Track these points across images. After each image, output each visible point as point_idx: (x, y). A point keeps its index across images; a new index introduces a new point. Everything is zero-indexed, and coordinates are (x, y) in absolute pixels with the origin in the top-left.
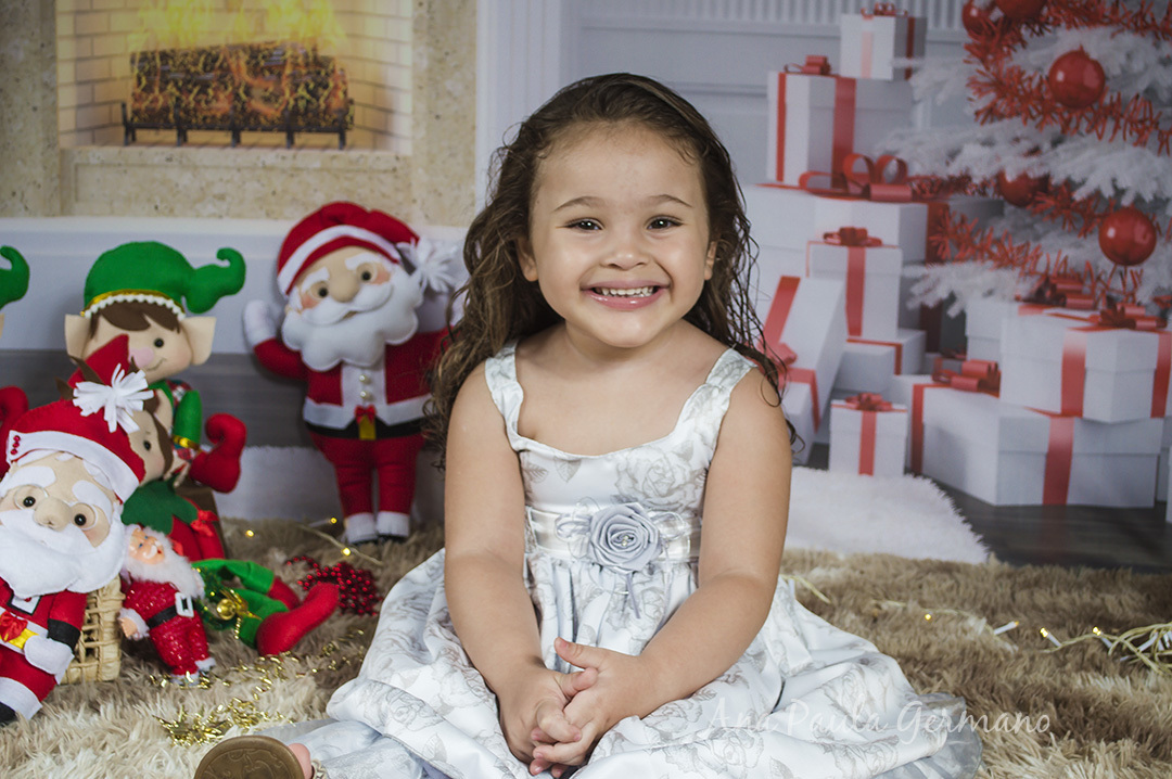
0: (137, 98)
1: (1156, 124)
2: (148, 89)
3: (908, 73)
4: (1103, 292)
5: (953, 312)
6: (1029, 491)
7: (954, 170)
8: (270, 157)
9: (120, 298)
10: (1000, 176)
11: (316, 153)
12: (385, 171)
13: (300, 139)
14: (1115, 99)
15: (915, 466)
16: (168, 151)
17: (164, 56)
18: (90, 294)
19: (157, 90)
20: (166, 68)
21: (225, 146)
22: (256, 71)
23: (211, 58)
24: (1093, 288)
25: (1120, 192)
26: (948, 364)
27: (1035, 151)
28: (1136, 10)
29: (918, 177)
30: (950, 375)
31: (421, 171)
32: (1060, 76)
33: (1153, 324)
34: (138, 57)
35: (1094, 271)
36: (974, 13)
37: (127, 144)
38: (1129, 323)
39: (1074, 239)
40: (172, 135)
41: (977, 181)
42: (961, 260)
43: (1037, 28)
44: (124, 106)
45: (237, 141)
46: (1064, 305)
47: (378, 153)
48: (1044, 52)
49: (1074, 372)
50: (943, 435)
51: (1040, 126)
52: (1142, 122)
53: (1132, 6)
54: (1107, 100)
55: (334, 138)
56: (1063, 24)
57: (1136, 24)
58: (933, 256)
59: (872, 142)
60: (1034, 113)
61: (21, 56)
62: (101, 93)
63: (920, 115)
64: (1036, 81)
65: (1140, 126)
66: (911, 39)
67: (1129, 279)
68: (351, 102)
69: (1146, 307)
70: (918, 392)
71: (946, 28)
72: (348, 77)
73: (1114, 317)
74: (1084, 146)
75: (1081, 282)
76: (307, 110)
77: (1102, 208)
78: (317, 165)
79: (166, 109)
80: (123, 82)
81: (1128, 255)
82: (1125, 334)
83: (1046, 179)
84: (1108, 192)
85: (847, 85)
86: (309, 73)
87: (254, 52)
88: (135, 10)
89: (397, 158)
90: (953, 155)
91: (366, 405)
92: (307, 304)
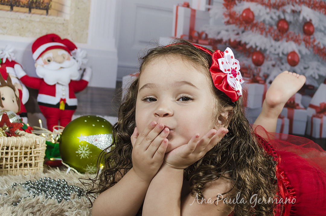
1: (265, 29)
3: (209, 9)
4: (252, 73)
7: (219, 37)
8: (23, 16)
10: (230, 40)
11: (38, 16)
12: (60, 24)
13: (33, 11)
14: (256, 22)
21: (8, 11)
24: (250, 72)
25: (257, 47)
27: (238, 34)
29: (210, 39)
32: (244, 15)
33: (263, 82)
35: (250, 67)
38: (258, 82)
39: (246, 58)
41: (224, 41)
45: (12, 9)
47: (59, 18)
48: (241, 8)
51: (239, 27)
54: (254, 22)
55: (45, 12)
57: (261, 3)
59: (199, 27)
60: (238, 24)
63: (211, 21)
64: (239, 15)
65: (261, 30)
67: (258, 70)
69: (261, 77)
73: (254, 80)
74: (249, 34)
75: (247, 70)
77: (252, 51)
78: (38, 20)
81: (258, 63)
82: (257, 84)
83: (240, 42)
84: (254, 46)
85: (194, 11)
89: (65, 20)
90: (219, 33)
91: (63, 98)
92: (45, 63)
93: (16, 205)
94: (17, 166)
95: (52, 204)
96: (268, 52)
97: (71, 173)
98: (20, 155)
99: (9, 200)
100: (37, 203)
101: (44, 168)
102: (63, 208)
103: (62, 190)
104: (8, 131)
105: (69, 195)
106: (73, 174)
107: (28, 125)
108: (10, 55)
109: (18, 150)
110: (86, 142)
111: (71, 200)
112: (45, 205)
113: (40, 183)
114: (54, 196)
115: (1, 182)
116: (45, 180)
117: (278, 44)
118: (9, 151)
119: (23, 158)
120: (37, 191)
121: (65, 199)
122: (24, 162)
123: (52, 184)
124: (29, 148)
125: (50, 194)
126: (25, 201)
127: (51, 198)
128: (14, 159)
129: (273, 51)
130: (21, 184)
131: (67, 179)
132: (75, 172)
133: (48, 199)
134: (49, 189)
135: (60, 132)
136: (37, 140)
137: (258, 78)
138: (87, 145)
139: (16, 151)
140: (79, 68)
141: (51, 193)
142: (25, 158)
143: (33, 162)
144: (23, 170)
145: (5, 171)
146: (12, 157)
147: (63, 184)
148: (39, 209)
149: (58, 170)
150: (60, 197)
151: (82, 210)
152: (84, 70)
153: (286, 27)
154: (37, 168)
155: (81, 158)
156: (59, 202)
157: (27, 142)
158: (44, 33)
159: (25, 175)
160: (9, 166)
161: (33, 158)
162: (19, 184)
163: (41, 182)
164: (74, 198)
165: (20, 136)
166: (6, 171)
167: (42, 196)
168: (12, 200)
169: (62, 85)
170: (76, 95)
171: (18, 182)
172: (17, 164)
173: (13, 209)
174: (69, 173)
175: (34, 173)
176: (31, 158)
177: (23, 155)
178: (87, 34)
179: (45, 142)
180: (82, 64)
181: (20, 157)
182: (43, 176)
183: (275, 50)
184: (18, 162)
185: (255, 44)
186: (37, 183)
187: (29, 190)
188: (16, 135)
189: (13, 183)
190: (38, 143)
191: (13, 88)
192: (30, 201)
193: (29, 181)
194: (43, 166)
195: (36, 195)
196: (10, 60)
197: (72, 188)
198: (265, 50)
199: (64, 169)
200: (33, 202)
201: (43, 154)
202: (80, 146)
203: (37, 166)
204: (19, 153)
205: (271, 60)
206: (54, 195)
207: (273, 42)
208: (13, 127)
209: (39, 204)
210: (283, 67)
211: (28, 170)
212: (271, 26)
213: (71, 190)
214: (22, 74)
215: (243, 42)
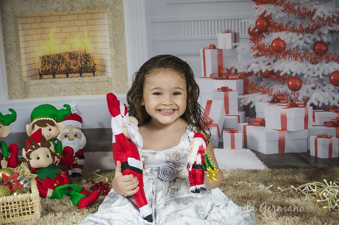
0: (42, 68)
1: (299, 55)
2: (45, 65)
3: (236, 47)
4: (290, 98)
5: (252, 106)
6: (275, 150)
7: (249, 70)
8: (76, 80)
9: (39, 119)
10: (261, 71)
11: (88, 78)
12: (105, 81)
13: (83, 74)
14: (288, 50)
15: (245, 146)
16: (51, 80)
17: (48, 56)
18: (32, 119)
19: (47, 65)
20: (48, 59)
21: (65, 78)
22: (71, 58)
23: (59, 56)
24: (287, 97)
25: (292, 73)
26: (251, 119)
27: (269, 64)
28: (292, 27)
29: (240, 73)
30: (252, 122)
31: (114, 80)
32: (274, 45)
33: (303, 106)
34: (41, 57)
35: (287, 93)
36: (251, 30)
37: (40, 79)
38: (297, 106)
39: (281, 85)
40: (51, 76)
41: (255, 73)
42: (253, 93)
43: (267, 33)
44: (39, 70)
45: (68, 76)
46: (280, 103)
47: (103, 77)
48: (270, 39)
49: (284, 119)
50: (252, 137)
51: (270, 58)
52: (296, 55)
53: (291, 26)
54: (286, 50)
55: (92, 74)
56: (274, 31)
57: (292, 30)
58: (246, 92)
59: (228, 65)
60: (268, 54)
61: (12, 59)
62: (33, 67)
63: (239, 57)
64: (268, 46)
65: (295, 56)
66: (235, 38)
67: (296, 95)
68: (96, 64)
69: (301, 101)
70: (245, 127)
71: (244, 35)
72: (94, 58)
73: (293, 104)
74: (282, 62)
75: (284, 96)
76: (84, 67)
77: (287, 77)
78: (88, 81)
79: (49, 70)
80: (38, 63)
81: (295, 89)
82: (296, 108)
83: (273, 71)
84: (289, 73)
85: (220, 51)
86: (84, 58)
87: (70, 54)
88: (40, 45)
89: (108, 78)
90: (249, 66)
96: (305, 76)
117: (316, 67)
137: (297, 103)
153: (324, 48)
185: (290, 71)
198: (302, 75)
205: (310, 83)
215: (275, 71)
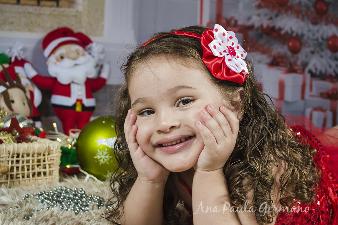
1: (301, 12)
4: (289, 62)
7: (250, 23)
8: (31, 9)
10: (262, 26)
11: (48, 8)
12: (73, 16)
13: (42, 3)
21: (14, 4)
24: (286, 61)
25: (292, 32)
29: (240, 25)
31: (85, 16)
33: (301, 71)
38: (295, 71)
39: (281, 45)
41: (256, 27)
45: (18, 3)
46: (279, 66)
47: (71, 9)
49: (282, 86)
51: (272, 11)
54: (289, 4)
55: (55, 3)
59: (227, 13)
63: (241, 5)
67: (295, 58)
69: (299, 66)
73: (291, 70)
74: (283, 18)
75: (283, 59)
77: (288, 37)
78: (48, 13)
81: (295, 51)
82: (294, 74)
83: (274, 27)
84: (290, 32)
89: (77, 12)
90: (249, 18)
91: (80, 98)
92: (58, 60)
93: (28, 219)
94: (29, 175)
95: (68, 217)
96: (305, 38)
97: (90, 180)
98: (33, 163)
99: (20, 213)
100: (52, 216)
101: (60, 176)
102: (80, 221)
103: (79, 200)
104: (19, 136)
105: (87, 206)
106: (93, 182)
107: (42, 130)
108: (19, 53)
109: (30, 158)
110: (105, 145)
111: (90, 211)
112: (61, 218)
113: (55, 194)
114: (70, 208)
115: (12, 194)
116: (60, 189)
117: (316, 28)
118: (20, 158)
119: (36, 167)
120: (52, 202)
121: (83, 210)
122: (37, 170)
123: (68, 195)
124: (42, 155)
125: (67, 206)
126: (39, 214)
127: (67, 210)
128: (26, 168)
129: (311, 36)
130: (33, 195)
131: (86, 188)
132: (94, 180)
133: (64, 211)
134: (65, 200)
135: (76, 135)
136: (51, 145)
137: (296, 68)
138: (106, 149)
139: (28, 158)
140: (95, 64)
141: (67, 204)
142: (38, 166)
143: (47, 170)
144: (37, 180)
145: (16, 181)
146: (24, 166)
147: (80, 194)
148: (53, 222)
149: (75, 178)
150: (77, 208)
151: (102, 222)
152: (102, 67)
153: (324, 8)
154: (52, 177)
155: (100, 164)
156: (76, 214)
157: (39, 148)
158: (55, 27)
159: (39, 185)
160: (20, 176)
161: (47, 166)
162: (32, 196)
163: (57, 193)
164: (93, 209)
165: (32, 142)
166: (18, 182)
167: (57, 208)
168: (23, 214)
169: (78, 84)
170: (94, 94)
171: (31, 193)
172: (29, 173)
173: (24, 223)
174: (88, 181)
175: (49, 182)
176: (45, 166)
177: (36, 163)
178: (103, 26)
179: (59, 148)
180: (99, 60)
181: (32, 166)
182: (59, 185)
183: (314, 35)
184: (31, 171)
185: (291, 29)
186: (52, 194)
187: (42, 201)
188: (28, 141)
189: (25, 195)
190: (52, 149)
191: (23, 89)
192: (43, 214)
193: (43, 192)
194: (59, 174)
195: (50, 207)
196: (19, 59)
197: (90, 198)
198: (303, 35)
199: (83, 177)
200: (46, 215)
201: (57, 161)
202: (98, 150)
203: (52, 175)
204: (31, 161)
205: (309, 46)
206: (70, 206)
207: (311, 26)
208: (23, 133)
209: (54, 218)
210: (323, 53)
211: (42, 179)
212: (308, 8)
213: (89, 200)
214: (33, 73)
215: (277, 27)
